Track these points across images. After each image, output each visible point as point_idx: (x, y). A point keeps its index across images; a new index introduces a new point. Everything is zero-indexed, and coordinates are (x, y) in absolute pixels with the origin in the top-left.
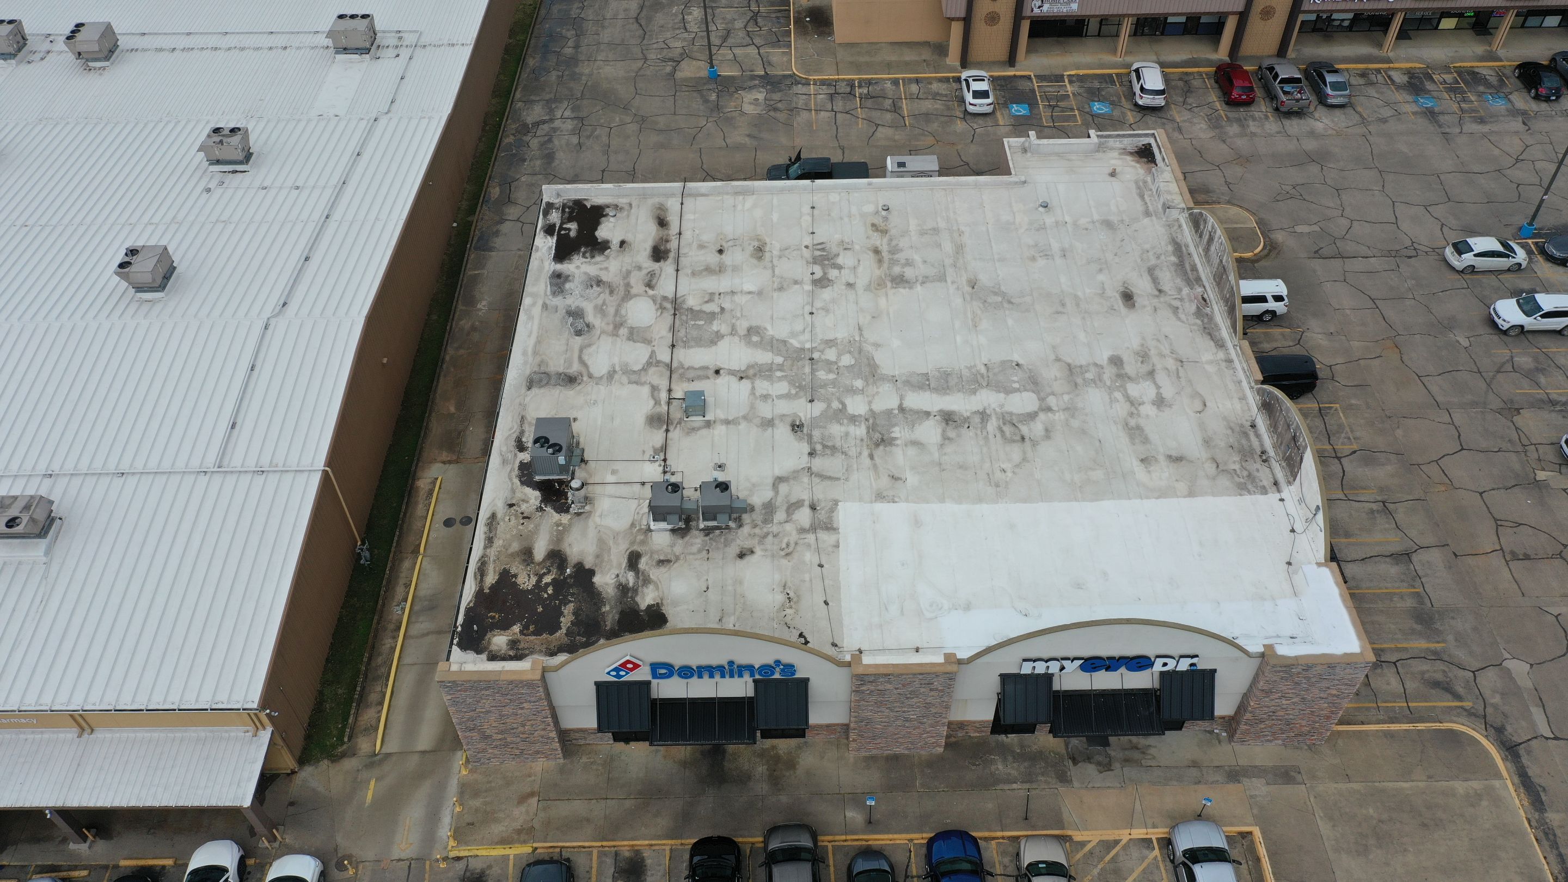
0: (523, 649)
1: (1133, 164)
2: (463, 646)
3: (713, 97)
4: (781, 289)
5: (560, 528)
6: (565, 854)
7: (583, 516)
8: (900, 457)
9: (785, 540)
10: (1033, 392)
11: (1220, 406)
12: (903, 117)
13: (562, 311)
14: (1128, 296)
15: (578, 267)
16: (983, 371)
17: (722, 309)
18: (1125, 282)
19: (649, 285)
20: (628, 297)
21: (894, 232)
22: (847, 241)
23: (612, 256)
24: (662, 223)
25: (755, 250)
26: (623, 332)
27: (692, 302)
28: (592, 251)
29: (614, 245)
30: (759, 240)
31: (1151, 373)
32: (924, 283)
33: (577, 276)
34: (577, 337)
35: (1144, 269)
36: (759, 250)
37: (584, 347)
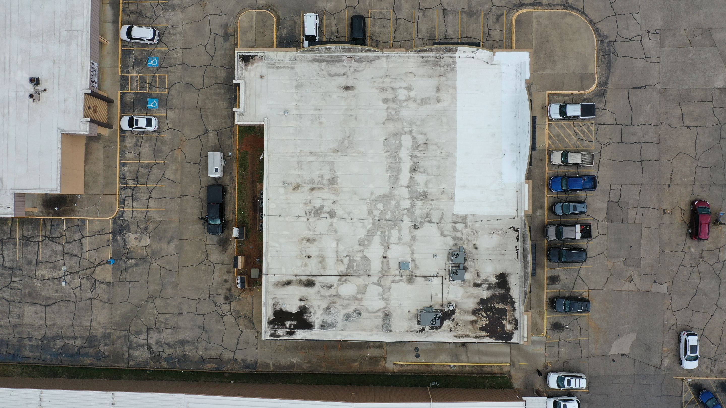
0: (512, 319)
1: (254, 66)
2: (511, 338)
3: (133, 261)
4: (335, 232)
5: (462, 312)
6: (548, 300)
7: (457, 304)
8: (432, 189)
9: (470, 233)
10: (401, 136)
11: (412, 67)
12: (156, 163)
13: (346, 322)
14: (347, 88)
15: (317, 318)
16: (389, 153)
17: (347, 256)
18: (338, 88)
19: (331, 287)
20: (338, 296)
21: (299, 181)
22: (304, 202)
23: (310, 304)
24: (288, 283)
25: (309, 242)
26: (359, 296)
27: (342, 269)
28: (307, 313)
29: (302, 304)
30: (302, 240)
31: (393, 89)
32: (334, 171)
33: (323, 318)
34: (362, 315)
35: (330, 78)
36: (308, 240)
37: (368, 311)
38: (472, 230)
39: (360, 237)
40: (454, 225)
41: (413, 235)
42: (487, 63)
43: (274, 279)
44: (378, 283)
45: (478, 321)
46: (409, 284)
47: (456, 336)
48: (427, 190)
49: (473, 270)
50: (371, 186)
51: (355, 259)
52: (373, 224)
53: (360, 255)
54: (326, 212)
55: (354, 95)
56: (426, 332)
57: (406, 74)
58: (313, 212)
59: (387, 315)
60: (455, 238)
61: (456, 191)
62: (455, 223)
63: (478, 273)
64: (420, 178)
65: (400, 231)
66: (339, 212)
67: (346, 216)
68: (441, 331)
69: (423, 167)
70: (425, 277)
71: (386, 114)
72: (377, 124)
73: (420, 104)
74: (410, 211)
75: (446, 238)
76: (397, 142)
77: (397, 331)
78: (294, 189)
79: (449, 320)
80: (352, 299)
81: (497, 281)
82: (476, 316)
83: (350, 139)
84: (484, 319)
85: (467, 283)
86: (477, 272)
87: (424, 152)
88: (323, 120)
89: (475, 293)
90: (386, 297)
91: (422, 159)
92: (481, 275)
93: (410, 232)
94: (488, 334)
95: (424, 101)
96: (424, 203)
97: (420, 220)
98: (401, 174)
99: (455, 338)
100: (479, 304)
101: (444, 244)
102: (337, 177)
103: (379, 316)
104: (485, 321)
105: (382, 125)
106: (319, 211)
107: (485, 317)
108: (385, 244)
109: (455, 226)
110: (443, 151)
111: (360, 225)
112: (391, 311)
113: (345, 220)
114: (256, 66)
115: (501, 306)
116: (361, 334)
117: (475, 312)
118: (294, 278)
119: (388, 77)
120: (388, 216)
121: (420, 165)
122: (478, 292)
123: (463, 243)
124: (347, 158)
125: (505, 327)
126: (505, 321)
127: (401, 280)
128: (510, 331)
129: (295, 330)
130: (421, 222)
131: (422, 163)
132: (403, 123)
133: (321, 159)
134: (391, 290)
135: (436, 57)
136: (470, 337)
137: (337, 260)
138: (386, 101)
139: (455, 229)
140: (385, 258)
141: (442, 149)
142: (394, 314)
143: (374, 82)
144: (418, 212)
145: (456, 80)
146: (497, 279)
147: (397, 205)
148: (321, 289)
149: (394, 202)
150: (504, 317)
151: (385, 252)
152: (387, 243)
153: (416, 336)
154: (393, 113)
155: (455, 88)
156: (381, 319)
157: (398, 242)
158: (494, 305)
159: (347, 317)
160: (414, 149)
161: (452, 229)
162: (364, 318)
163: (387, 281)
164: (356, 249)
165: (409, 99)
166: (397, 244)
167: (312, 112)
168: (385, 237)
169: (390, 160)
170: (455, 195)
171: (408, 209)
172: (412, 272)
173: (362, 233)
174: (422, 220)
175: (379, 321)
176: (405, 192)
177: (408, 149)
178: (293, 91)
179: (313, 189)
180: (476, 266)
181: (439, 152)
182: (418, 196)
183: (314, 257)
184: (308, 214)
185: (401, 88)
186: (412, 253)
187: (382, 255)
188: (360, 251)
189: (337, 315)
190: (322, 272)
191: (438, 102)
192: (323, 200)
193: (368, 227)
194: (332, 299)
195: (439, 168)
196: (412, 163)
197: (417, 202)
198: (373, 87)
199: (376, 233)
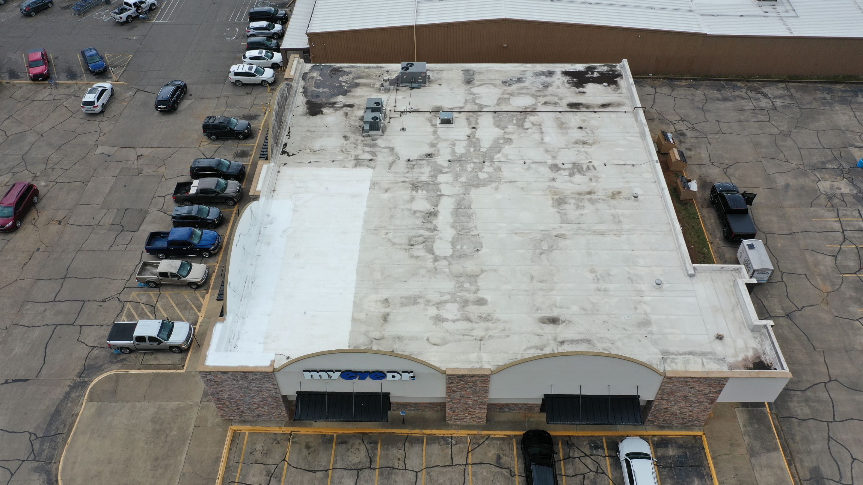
0: (309, 80)
4: (547, 151)
5: (371, 86)
7: (378, 91)
8: (404, 194)
9: (351, 150)
10: (452, 255)
11: (433, 354)
12: (855, 273)
13: (521, 76)
14: (554, 321)
15: (559, 79)
16: (472, 233)
17: (527, 129)
18: (570, 322)
19: (545, 103)
20: (535, 96)
21: (613, 202)
22: (600, 180)
23: (570, 90)
24: (604, 106)
25: (584, 141)
26: (506, 96)
27: (532, 118)
28: (573, 83)
29: (581, 90)
30: (594, 143)
31: (469, 320)
32: (559, 213)
33: (552, 79)
34: (501, 82)
35: (588, 337)
36: (584, 143)
37: (494, 85)
38: (348, 153)
39: (511, 146)
40: (374, 158)
41: (434, 148)
43: (625, 108)
44: (481, 105)
45: (353, 78)
46: (440, 105)
47: (382, 67)
48: (412, 192)
49: (352, 118)
50: (499, 196)
51: (515, 127)
52: (493, 158)
53: (507, 130)
54: (564, 169)
55: (539, 311)
57: (445, 342)
58: (585, 170)
59: (469, 82)
60: (375, 145)
61: (367, 191)
62: (371, 160)
63: (346, 116)
64: (422, 205)
65: (453, 152)
66: (545, 170)
67: (533, 166)
69: (417, 217)
70: (418, 111)
71: (479, 284)
72: (495, 270)
73: (419, 297)
74: (438, 170)
75: (387, 145)
76: (458, 247)
77: (456, 71)
78: (619, 193)
79: (389, 79)
80: (516, 94)
81: (322, 109)
82: (354, 82)
83: (538, 251)
84: (344, 80)
85: (362, 105)
86: (348, 117)
87: (415, 234)
88: (590, 276)
89: (352, 100)
90: (471, 96)
91: (419, 226)
92: (342, 114)
93: (439, 151)
94: (341, 69)
95: (413, 300)
96: (417, 179)
97: (424, 162)
98: (451, 210)
100: (350, 91)
101: (390, 141)
102: (553, 206)
103: (478, 81)
105: (485, 268)
106: (576, 170)
107: (343, 82)
108: (474, 140)
109: (373, 156)
110: (384, 236)
111: (512, 157)
112: (463, 85)
113: (534, 161)
114: (736, 355)
115: (320, 90)
116: (501, 68)
117: (356, 85)
118: (598, 110)
119: (479, 338)
120: (470, 166)
121: (421, 220)
122: (348, 101)
123: (362, 141)
124: (542, 228)
125: (319, 75)
126: (318, 79)
127: (451, 108)
128: (314, 72)
129: (585, 70)
130: (422, 160)
131: (419, 222)
132: (450, 272)
133: (584, 226)
134: (464, 101)
136: (364, 67)
137: (540, 125)
138: (481, 302)
140: (474, 128)
141: (385, 238)
142: (460, 82)
143: (504, 330)
144: (426, 170)
145: (352, 332)
146: (322, 111)
147: (457, 177)
148: (559, 101)
149: (463, 179)
150: (319, 82)
151: (473, 134)
152: (471, 141)
153: (431, 68)
154: (467, 285)
155: (354, 320)
156: (476, 79)
157: (456, 142)
158: (330, 91)
159: (520, 80)
160: (431, 238)
161: (377, 153)
162: (499, 79)
163: (470, 107)
164: (514, 135)
165: (439, 305)
166: (456, 140)
167: (611, 286)
168: (475, 146)
169: (470, 225)
170: (369, 187)
171: (441, 172)
172: (435, 116)
173: (507, 149)
174: (420, 162)
175: (479, 77)
176: (445, 189)
177: (440, 238)
178: (653, 317)
179: (590, 193)
180: (348, 122)
181: (390, 235)
182: (426, 186)
183: (573, 128)
184: (591, 167)
185: (454, 321)
186: (435, 132)
187: (478, 130)
188: (509, 133)
189: (534, 82)
190: (560, 115)
191: (387, 300)
192: (571, 182)
193: (499, 155)
194: (542, 94)
195: (392, 217)
196: (434, 222)
197: (427, 180)
198: (505, 322)
199: (488, 149)
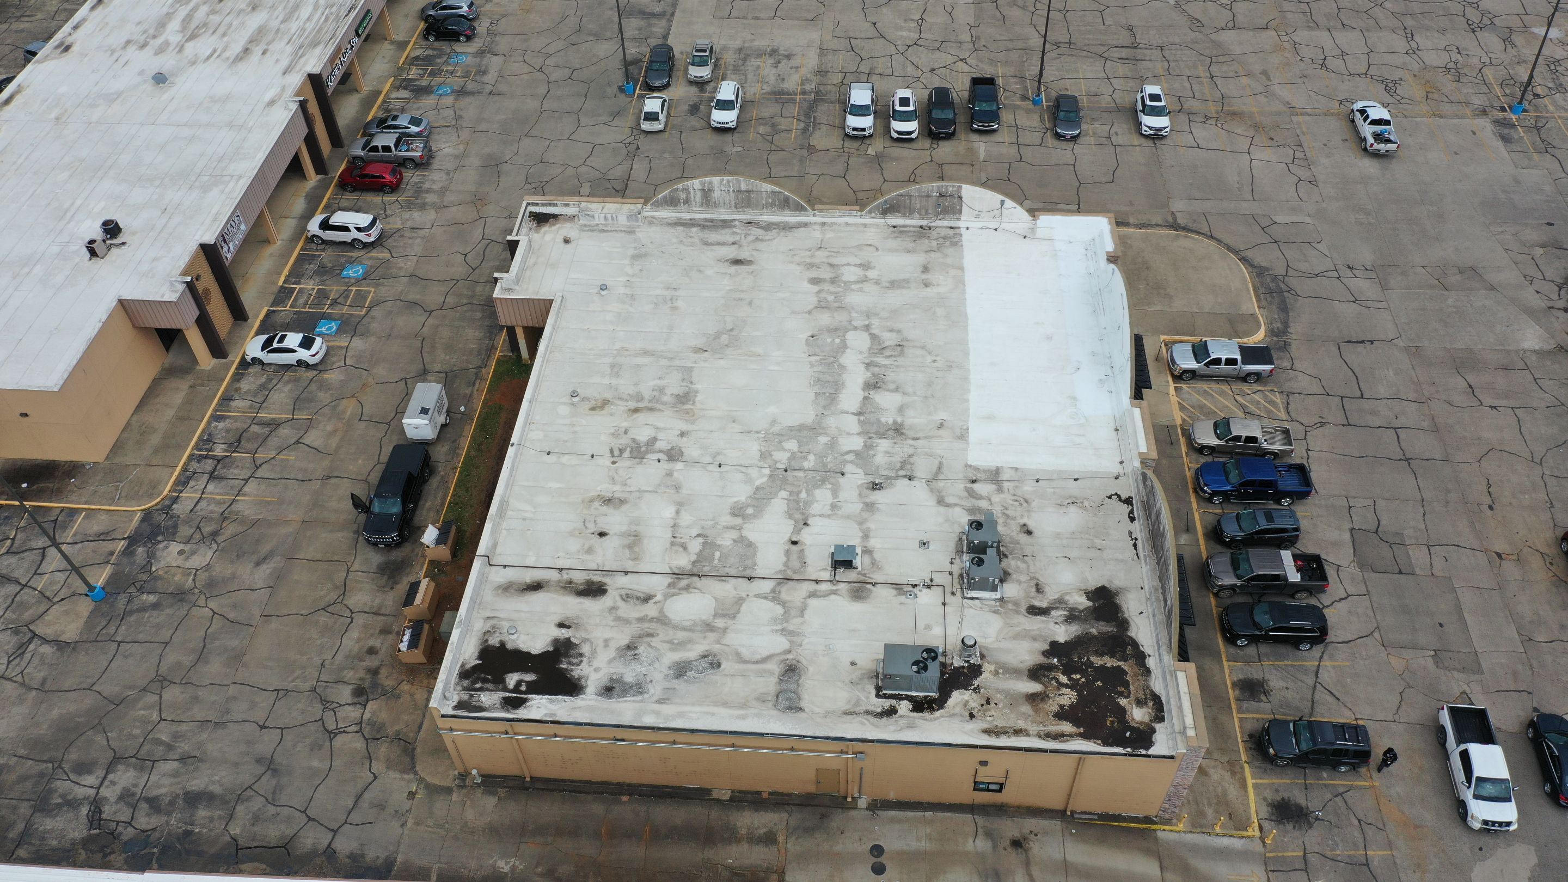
0: (1145, 694)
1: (554, 228)
2: (1149, 744)
3: (152, 598)
4: (677, 487)
5: (1001, 671)
6: (1246, 738)
7: (985, 652)
8: (913, 419)
9: (1011, 502)
10: (846, 332)
11: (872, 238)
12: (293, 419)
13: (676, 683)
14: (737, 262)
15: (596, 670)
16: (818, 358)
17: (699, 536)
18: (719, 261)
19: (646, 599)
20: (662, 620)
21: (608, 396)
22: (612, 431)
23: (584, 635)
24: (536, 587)
25: (607, 505)
26: (720, 623)
27: (683, 561)
28: (571, 656)
29: (564, 633)
30: (592, 500)
31: (831, 265)
32: (691, 382)
33: (612, 670)
34: (722, 667)
35: (705, 247)
36: (608, 501)
37: (740, 659)
38: (1015, 498)
39: (736, 499)
40: (969, 485)
41: (868, 500)
42: (1025, 237)
43: (500, 576)
44: (774, 596)
45: (1048, 696)
46: (855, 601)
47: (987, 731)
48: (903, 421)
49: (1023, 578)
50: (772, 410)
51: (719, 542)
52: (771, 476)
53: (734, 535)
54: (661, 451)
55: (750, 271)
56: (901, 716)
57: (859, 247)
58: (629, 449)
59: (792, 670)
60: (971, 511)
61: (972, 425)
62: (973, 482)
63: (1037, 585)
64: (887, 401)
65: (835, 492)
66: (692, 452)
67: (708, 459)
68: (942, 717)
69: (894, 382)
70: (899, 588)
71: (815, 299)
72: (794, 312)
73: (888, 288)
74: (863, 457)
75: (950, 510)
76: (837, 341)
77: (817, 710)
78: (593, 409)
79: (966, 689)
80: (699, 628)
81: (1090, 604)
82: (1041, 683)
83: (734, 333)
84: (1064, 690)
85: (1010, 606)
86: (1035, 581)
87: (895, 359)
88: (680, 303)
89: (1035, 628)
90: (791, 628)
91: (890, 370)
92: (1047, 589)
93: (860, 495)
94: (1081, 730)
95: (894, 284)
96: (895, 443)
97: (885, 473)
98: (844, 391)
99: (986, 736)
100: (1046, 654)
101: (947, 520)
102: (697, 392)
103: (771, 673)
104: (1068, 697)
105: (807, 315)
106: (643, 449)
107: (1067, 686)
108: (798, 516)
109: (971, 488)
110: (938, 358)
111: (739, 476)
112: (804, 662)
113: (704, 467)
114: (559, 228)
115: (1110, 662)
116: (713, 714)
117: (1036, 673)
118: (554, 575)
119: (822, 249)
120: (810, 462)
121: (887, 378)
122: (1042, 626)
124: (722, 362)
125: (1128, 713)
126: (1126, 697)
127: (834, 592)
128: (1141, 723)
129: (530, 696)
130: (888, 477)
131: (891, 376)
132: (850, 313)
133: (664, 362)
134: (807, 613)
135: (921, 227)
136: (1028, 735)
137: (673, 544)
138: (815, 281)
139: (972, 494)
140: (794, 543)
141: (936, 356)
142: (811, 669)
143: (794, 255)
144: (880, 459)
145: (962, 257)
146: (1089, 599)
147: (833, 444)
148: (620, 603)
149: (823, 440)
150: (1121, 689)
151: (797, 531)
152: (803, 514)
153: (873, 724)
154: (831, 298)
155: (961, 269)
156: (774, 680)
157: (830, 512)
158: (1088, 659)
159: (681, 670)
160: (873, 353)
161: (966, 494)
162: (725, 675)
163: (796, 593)
164: (725, 524)
165: (865, 280)
166: (829, 516)
167: (659, 292)
168: (797, 502)
169: (820, 369)
170: (970, 431)
171: (857, 453)
172: (864, 575)
173: (741, 493)
174: (892, 474)
175: (769, 684)
176: (852, 424)
177: (861, 352)
178: (627, 262)
179: (636, 410)
180: (1032, 569)
181: (929, 359)
182: (882, 431)
183: (616, 534)
184: (616, 453)
185: (848, 264)
186: (866, 537)
187: (787, 537)
188: (733, 528)
189: (651, 664)
190: (629, 566)
191: (926, 286)
192: (657, 428)
193: (758, 483)
194: (646, 625)
195: (930, 384)
196: (869, 374)
197: (879, 441)
198: (792, 262)
199: (776, 494)
